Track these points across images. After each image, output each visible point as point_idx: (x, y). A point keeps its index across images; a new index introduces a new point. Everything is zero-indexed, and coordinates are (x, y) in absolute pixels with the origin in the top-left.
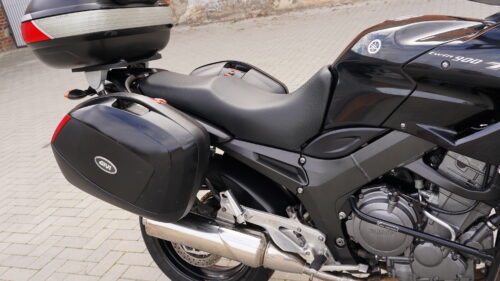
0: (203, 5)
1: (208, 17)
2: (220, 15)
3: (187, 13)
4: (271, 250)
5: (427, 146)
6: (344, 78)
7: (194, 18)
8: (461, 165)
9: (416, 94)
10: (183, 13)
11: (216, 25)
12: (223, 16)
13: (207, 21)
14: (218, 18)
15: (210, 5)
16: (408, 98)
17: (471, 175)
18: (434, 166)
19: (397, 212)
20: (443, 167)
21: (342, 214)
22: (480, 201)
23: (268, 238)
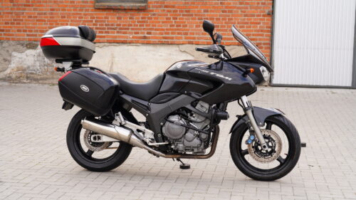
0: (25, 66)
1: (27, 78)
2: (39, 77)
3: (8, 71)
4: (133, 137)
5: (192, 100)
7: (14, 76)
8: (202, 106)
9: (191, 81)
10: (4, 71)
11: (33, 85)
12: (41, 79)
13: (25, 81)
14: (37, 80)
15: (31, 68)
16: (188, 83)
17: (204, 110)
18: (194, 107)
19: (181, 122)
20: (197, 107)
21: (162, 124)
22: (207, 118)
23: (132, 132)
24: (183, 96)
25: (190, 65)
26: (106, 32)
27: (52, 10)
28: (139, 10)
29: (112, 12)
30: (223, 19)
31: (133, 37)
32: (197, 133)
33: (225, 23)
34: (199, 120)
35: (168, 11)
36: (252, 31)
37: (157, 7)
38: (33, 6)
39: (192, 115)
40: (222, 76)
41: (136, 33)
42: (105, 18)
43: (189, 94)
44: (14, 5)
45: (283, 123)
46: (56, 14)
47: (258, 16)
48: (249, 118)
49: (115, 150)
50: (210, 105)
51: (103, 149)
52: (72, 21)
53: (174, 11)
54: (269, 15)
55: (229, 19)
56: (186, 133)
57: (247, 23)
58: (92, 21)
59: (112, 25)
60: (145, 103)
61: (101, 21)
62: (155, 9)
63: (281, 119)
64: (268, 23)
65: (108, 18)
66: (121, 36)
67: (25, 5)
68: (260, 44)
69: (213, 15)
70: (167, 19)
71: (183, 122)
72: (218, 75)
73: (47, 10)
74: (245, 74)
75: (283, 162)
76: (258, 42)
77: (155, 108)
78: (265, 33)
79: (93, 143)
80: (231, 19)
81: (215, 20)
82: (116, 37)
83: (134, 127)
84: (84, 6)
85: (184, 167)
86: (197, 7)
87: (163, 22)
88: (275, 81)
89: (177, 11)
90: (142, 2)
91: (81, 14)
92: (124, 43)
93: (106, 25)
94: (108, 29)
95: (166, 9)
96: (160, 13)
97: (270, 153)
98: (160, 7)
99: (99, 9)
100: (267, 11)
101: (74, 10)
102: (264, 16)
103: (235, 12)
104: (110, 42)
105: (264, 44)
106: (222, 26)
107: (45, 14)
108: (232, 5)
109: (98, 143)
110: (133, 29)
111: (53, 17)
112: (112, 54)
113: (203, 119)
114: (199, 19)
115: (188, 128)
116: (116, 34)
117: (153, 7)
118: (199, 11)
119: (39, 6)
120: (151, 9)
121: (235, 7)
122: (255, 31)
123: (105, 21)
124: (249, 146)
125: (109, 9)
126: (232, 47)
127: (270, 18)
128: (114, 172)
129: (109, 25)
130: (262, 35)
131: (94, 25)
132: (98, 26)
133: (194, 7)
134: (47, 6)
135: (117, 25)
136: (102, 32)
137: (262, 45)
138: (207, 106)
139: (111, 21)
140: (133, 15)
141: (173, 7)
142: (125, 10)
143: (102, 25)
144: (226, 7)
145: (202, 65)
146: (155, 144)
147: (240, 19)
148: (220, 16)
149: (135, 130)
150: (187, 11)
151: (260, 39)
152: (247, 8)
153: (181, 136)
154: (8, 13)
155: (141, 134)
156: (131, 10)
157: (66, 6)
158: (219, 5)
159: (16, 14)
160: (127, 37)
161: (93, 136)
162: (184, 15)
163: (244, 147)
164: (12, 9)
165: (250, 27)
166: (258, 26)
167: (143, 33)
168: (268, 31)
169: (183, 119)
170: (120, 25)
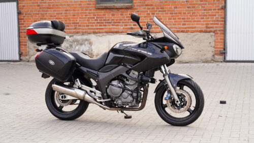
4: (87, 96)
5: (127, 69)
6: (111, 53)
8: (134, 74)
9: (126, 56)
16: (123, 58)
17: (135, 76)
18: (128, 74)
19: (119, 85)
20: (130, 75)
21: (106, 86)
22: (136, 82)
23: (87, 92)
24: (121, 67)
25: (124, 45)
26: (104, 25)
27: (66, 10)
28: (127, 8)
29: (108, 11)
30: (188, 13)
31: (123, 28)
32: (130, 92)
33: (190, 16)
34: (131, 83)
35: (148, 9)
36: (210, 21)
37: (140, 6)
38: (53, 8)
39: (127, 80)
40: (145, 52)
41: (125, 25)
42: (103, 15)
43: (125, 66)
44: (40, 8)
45: (191, 85)
46: (69, 13)
47: (214, 10)
48: (166, 82)
49: (77, 106)
50: (139, 73)
51: (68, 104)
52: (80, 18)
53: (152, 9)
54: (222, 8)
55: (193, 13)
56: (123, 92)
57: (206, 15)
58: (94, 18)
59: (108, 20)
60: (96, 72)
61: (100, 18)
62: (138, 7)
63: (190, 82)
64: (221, 15)
65: (105, 15)
66: (115, 28)
67: (48, 8)
68: (216, 30)
69: (181, 11)
70: (147, 14)
71: (121, 85)
72: (143, 52)
73: (63, 10)
74: (162, 50)
75: (191, 112)
76: (215, 29)
77: (102, 76)
78: (220, 23)
79: (62, 100)
80: (195, 13)
81: (182, 14)
82: (111, 29)
83: (88, 89)
84: (88, 7)
85: (127, 117)
86: (169, 5)
87: (145, 17)
88: (228, 58)
89: (154, 8)
90: (129, 3)
91: (86, 13)
92: (117, 32)
93: (104, 20)
94: (105, 23)
95: (146, 7)
96: (143, 10)
97: (182, 106)
98: (142, 5)
99: (99, 9)
100: (221, 6)
101: (82, 10)
102: (218, 9)
103: (197, 7)
104: (107, 32)
105: (219, 31)
106: (187, 19)
107: (61, 13)
108: (195, 2)
109: (65, 100)
110: (123, 23)
111: (67, 16)
112: (109, 41)
113: (134, 82)
114: (170, 14)
115: (124, 90)
116: (111, 27)
117: (137, 6)
118: (170, 8)
119: (57, 8)
120: (136, 7)
121: (197, 4)
122: (213, 21)
123: (103, 18)
124: (167, 102)
125: (106, 8)
126: (195, 33)
127: (223, 11)
128: (77, 120)
129: (106, 20)
130: (218, 24)
131: (95, 20)
132: (98, 21)
133: (167, 5)
134: (63, 8)
135: (112, 20)
136: (101, 26)
137: (218, 32)
138: (137, 73)
139: (107, 17)
140: (123, 12)
141: (152, 5)
142: (117, 8)
143: (101, 20)
144: (190, 4)
145: (133, 45)
146: (102, 100)
147: (201, 12)
148: (186, 10)
149: (88, 91)
150: (161, 8)
151: (216, 27)
152: (206, 4)
153: (119, 95)
154: (36, 14)
155: (93, 94)
156: (122, 8)
157: (75, 8)
158: (185, 3)
159: (42, 14)
160: (119, 28)
161: (61, 95)
162: (159, 11)
163: (164, 102)
164: (39, 11)
165: (208, 18)
166: (215, 17)
167: (131, 25)
168: (222, 21)
169: (121, 83)
170: (113, 20)
